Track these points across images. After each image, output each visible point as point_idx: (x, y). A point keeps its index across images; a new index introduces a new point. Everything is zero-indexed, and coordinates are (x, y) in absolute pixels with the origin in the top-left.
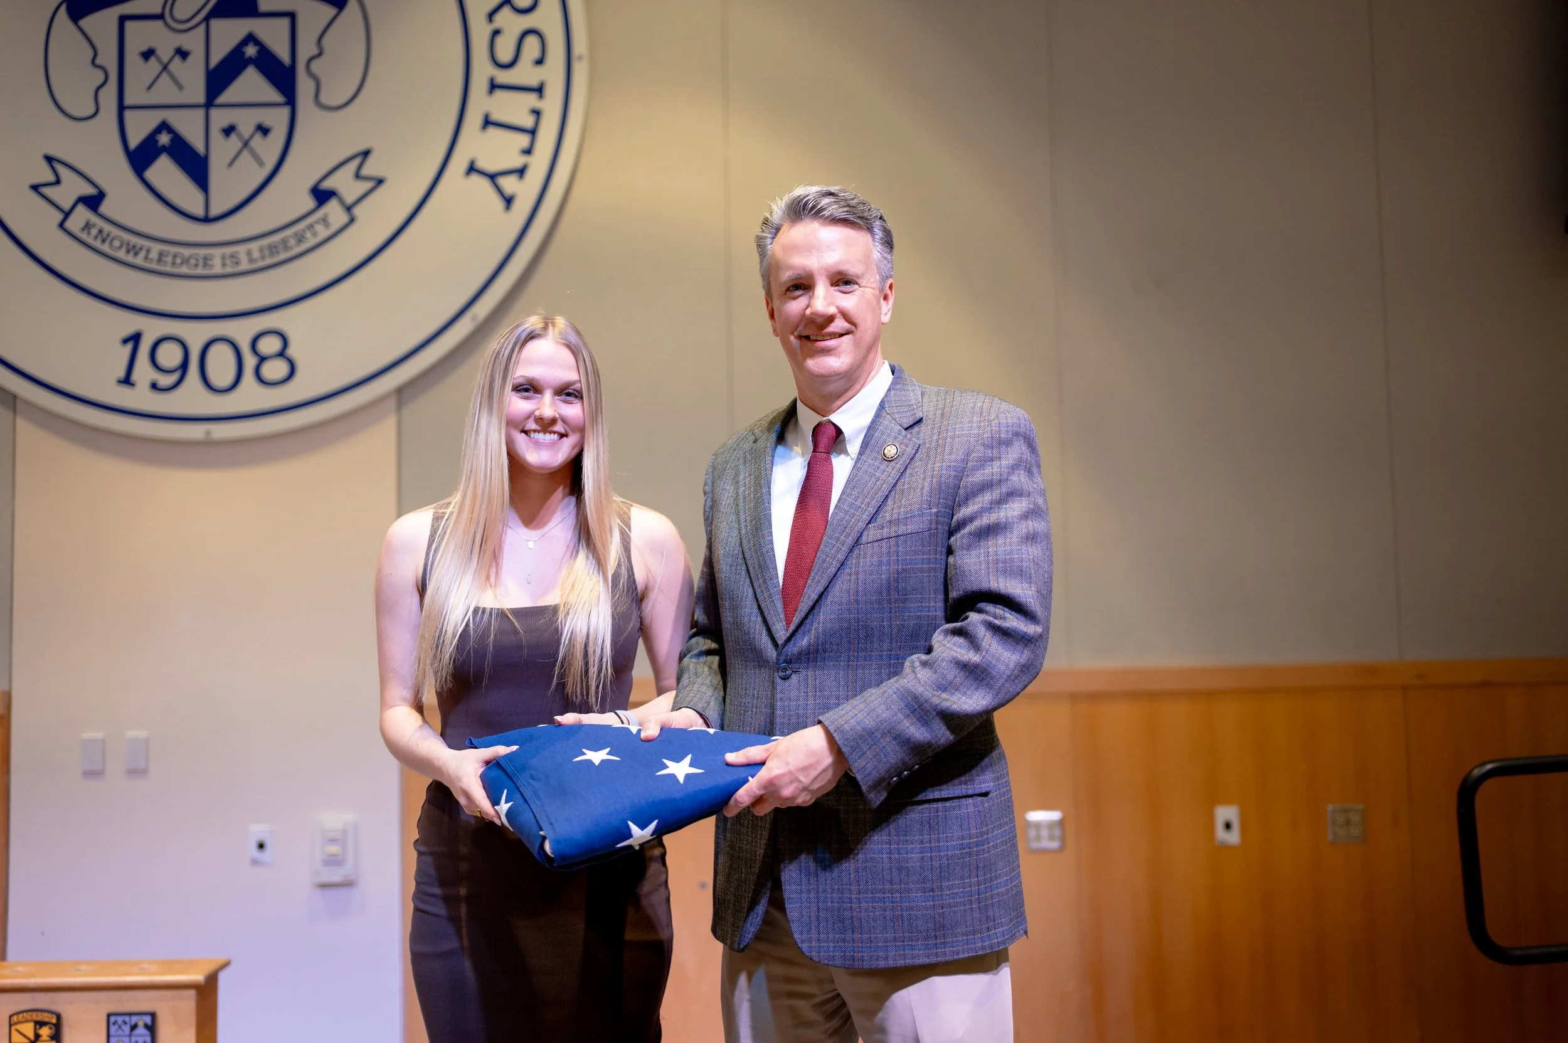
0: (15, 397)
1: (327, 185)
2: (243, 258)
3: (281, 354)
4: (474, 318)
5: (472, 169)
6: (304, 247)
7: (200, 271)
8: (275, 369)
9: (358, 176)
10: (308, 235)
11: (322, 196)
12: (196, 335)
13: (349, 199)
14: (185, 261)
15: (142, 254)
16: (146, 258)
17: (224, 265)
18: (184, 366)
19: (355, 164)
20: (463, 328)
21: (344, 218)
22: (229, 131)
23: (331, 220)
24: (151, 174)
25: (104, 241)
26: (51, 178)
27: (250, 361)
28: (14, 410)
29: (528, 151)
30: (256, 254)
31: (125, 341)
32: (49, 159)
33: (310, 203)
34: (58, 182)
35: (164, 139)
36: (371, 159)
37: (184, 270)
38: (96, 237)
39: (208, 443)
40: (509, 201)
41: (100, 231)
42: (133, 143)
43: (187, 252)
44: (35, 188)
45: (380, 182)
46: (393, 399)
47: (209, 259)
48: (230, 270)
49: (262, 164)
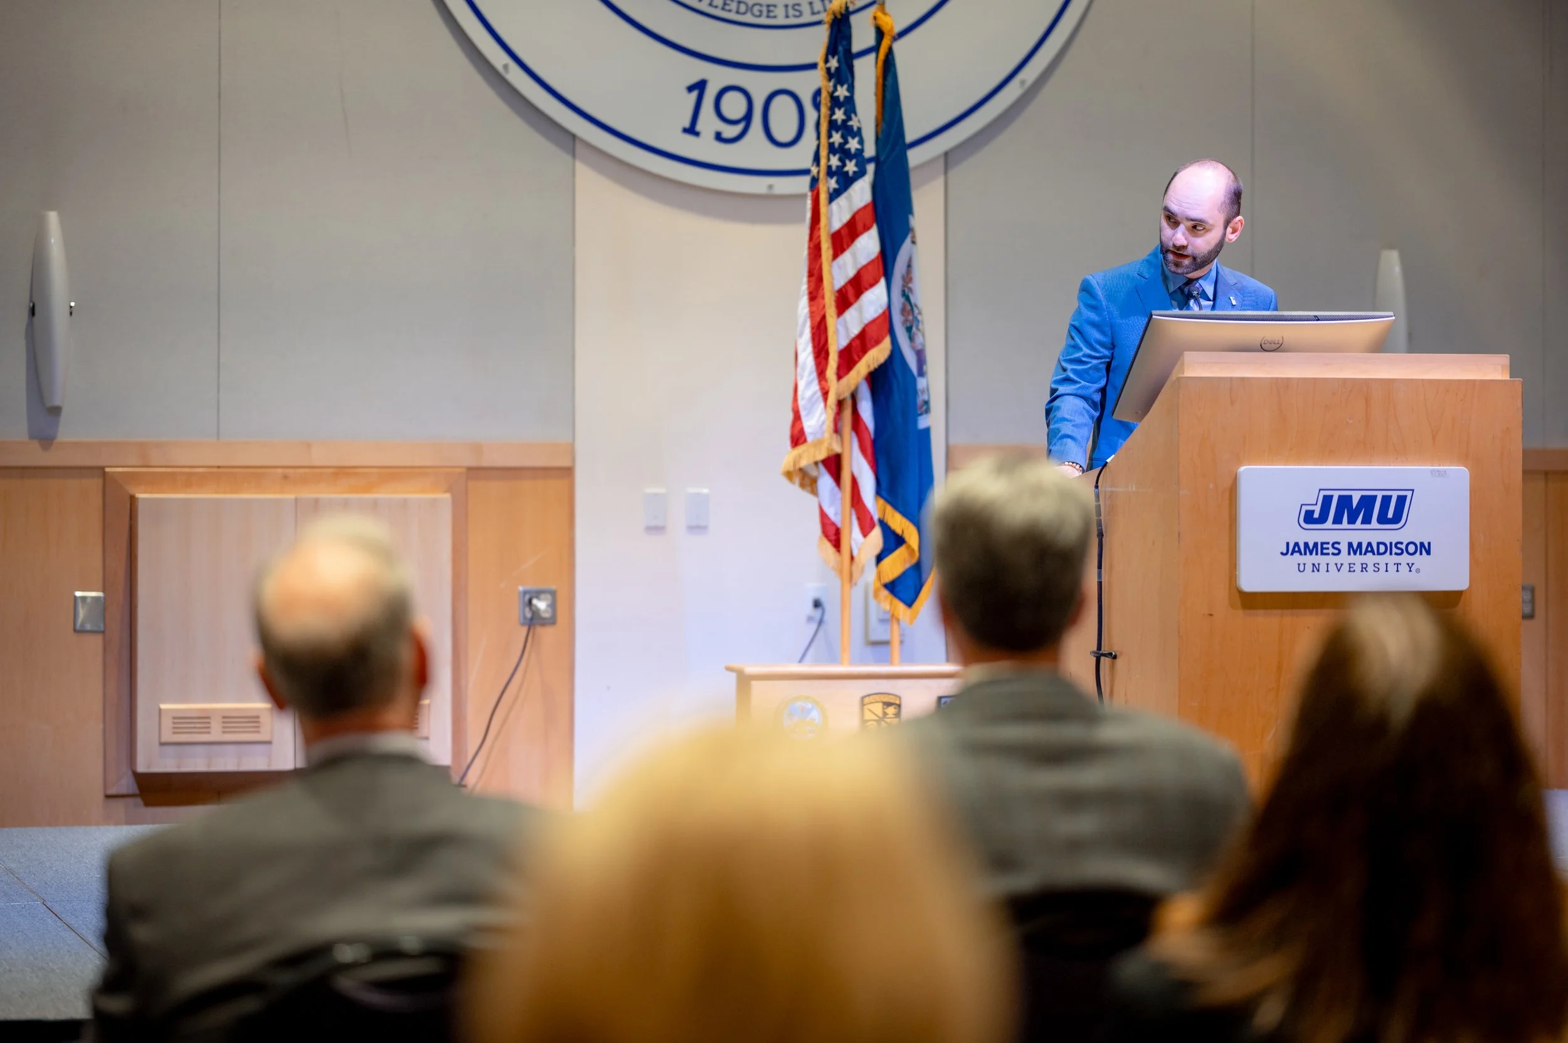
0: (574, 138)
2: (806, 9)
4: (1023, 82)
7: (763, 21)
12: (760, 85)
14: (750, 9)
15: (707, 0)
18: (748, 118)
20: (1013, 92)
27: (811, 116)
28: (574, 155)
30: (818, 6)
31: (690, 89)
37: (748, 18)
39: (769, 198)
46: (942, 161)
47: (772, 8)
48: (792, 21)
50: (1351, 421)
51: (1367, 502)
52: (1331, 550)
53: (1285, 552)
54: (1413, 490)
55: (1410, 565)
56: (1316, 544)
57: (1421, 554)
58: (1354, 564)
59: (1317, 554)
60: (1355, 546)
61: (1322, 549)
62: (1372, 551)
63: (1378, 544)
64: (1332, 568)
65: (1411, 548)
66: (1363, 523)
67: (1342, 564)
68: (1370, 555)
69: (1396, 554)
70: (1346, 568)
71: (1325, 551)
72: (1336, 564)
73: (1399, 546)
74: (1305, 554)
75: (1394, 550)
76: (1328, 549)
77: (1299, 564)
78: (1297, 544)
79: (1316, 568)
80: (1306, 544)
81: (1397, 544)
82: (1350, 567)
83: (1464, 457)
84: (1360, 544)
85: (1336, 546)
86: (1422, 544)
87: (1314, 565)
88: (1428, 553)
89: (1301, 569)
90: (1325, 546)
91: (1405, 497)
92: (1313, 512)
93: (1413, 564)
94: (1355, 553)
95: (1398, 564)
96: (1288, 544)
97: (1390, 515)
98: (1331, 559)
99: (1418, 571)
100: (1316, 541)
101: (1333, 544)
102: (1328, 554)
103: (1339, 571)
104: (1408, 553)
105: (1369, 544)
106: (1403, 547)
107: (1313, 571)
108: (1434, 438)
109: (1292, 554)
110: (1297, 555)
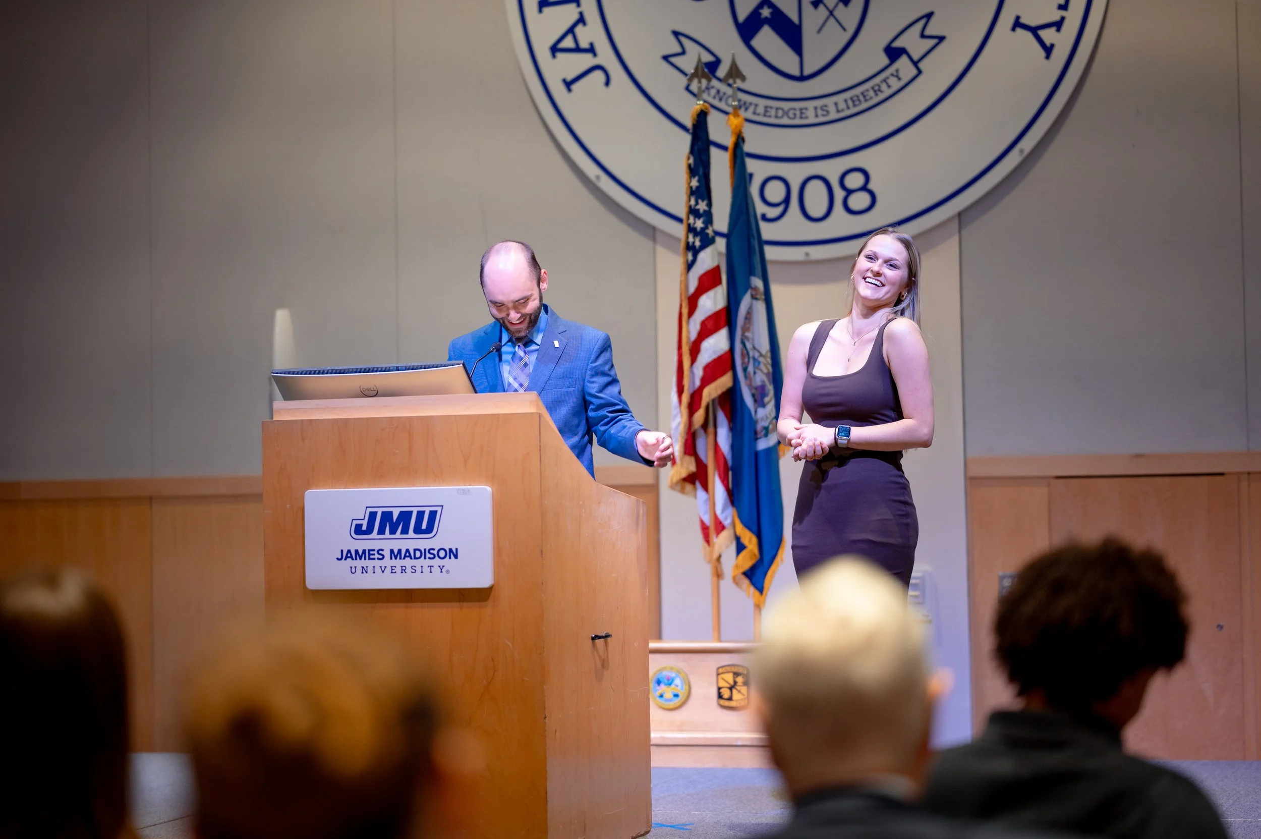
0: (654, 229)
1: (897, 44)
2: (832, 109)
3: (864, 188)
4: (1022, 151)
5: (1018, 24)
6: (882, 96)
7: (798, 121)
8: (859, 201)
9: (923, 36)
10: (884, 86)
11: (893, 53)
12: (795, 174)
13: (916, 57)
14: (786, 113)
15: (751, 109)
16: (754, 113)
17: (817, 116)
18: (787, 201)
19: (919, 26)
20: (1013, 160)
21: (914, 72)
22: (817, 3)
23: (901, 75)
24: (755, 43)
25: (721, 100)
26: (678, 49)
27: (839, 194)
28: (654, 240)
29: (1064, 7)
30: (842, 105)
32: (676, 34)
33: (885, 61)
34: (684, 52)
35: (766, 12)
36: (934, 20)
37: (785, 121)
38: (714, 98)
39: (808, 263)
40: (1048, 50)
41: (718, 92)
42: (742, 17)
43: (786, 105)
44: (666, 58)
45: (941, 39)
46: (956, 221)
47: (804, 111)
48: (821, 119)
49: (844, 29)
50: (397, 451)
51: (405, 516)
52: (377, 556)
53: (340, 557)
54: (442, 506)
55: (441, 567)
56: (364, 551)
57: (450, 558)
58: (395, 567)
59: (365, 559)
60: (396, 552)
61: (370, 554)
62: (410, 556)
63: (415, 550)
64: (378, 570)
65: (442, 554)
66: (402, 533)
67: (385, 567)
68: (408, 559)
69: (429, 558)
70: (388, 570)
71: (372, 557)
72: (381, 567)
73: (432, 551)
74: (356, 559)
75: (428, 555)
76: (374, 554)
77: (351, 567)
78: (349, 551)
79: (364, 570)
80: (357, 551)
81: (430, 550)
82: (392, 569)
83: (491, 478)
84: (400, 551)
85: (380, 552)
86: (451, 550)
87: (363, 567)
88: (456, 557)
89: (353, 571)
90: (371, 552)
91: (436, 512)
92: (361, 525)
93: (443, 566)
94: (396, 558)
95: (431, 567)
96: (342, 551)
97: (424, 526)
98: (377, 563)
99: (448, 572)
100: (364, 548)
101: (379, 550)
102: (374, 559)
103: (383, 572)
104: (440, 558)
105: (407, 551)
106: (435, 552)
107: (363, 573)
108: (465, 462)
109: (345, 559)
110: (349, 560)
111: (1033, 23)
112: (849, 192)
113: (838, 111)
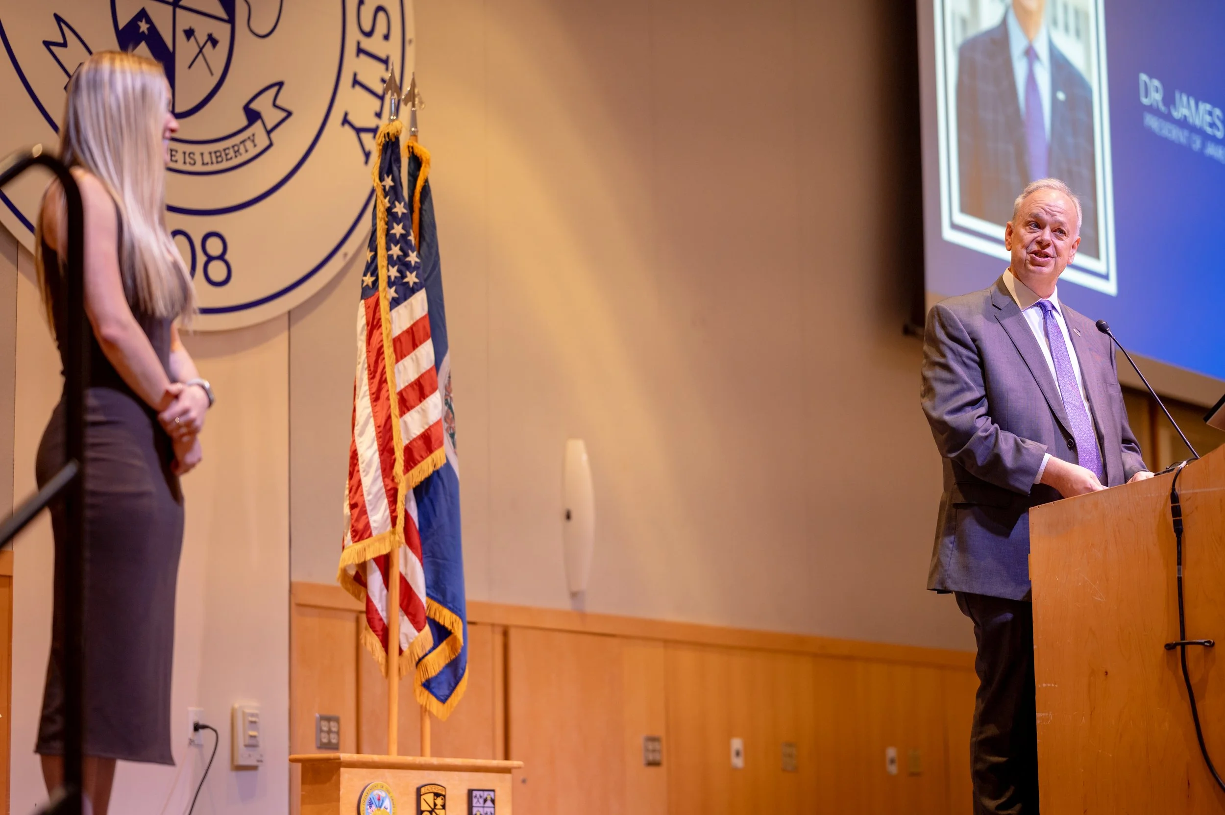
1: (255, 105)
2: (198, 158)
3: (221, 257)
5: (346, 120)
6: (240, 159)
8: (217, 270)
9: (275, 104)
10: (242, 150)
11: (253, 116)
13: (269, 125)
17: (185, 163)
19: (272, 93)
20: (338, 263)
21: (267, 142)
22: (189, 33)
23: (257, 140)
26: (60, 39)
27: (201, 259)
29: (379, 115)
30: (207, 158)
32: (58, 19)
33: (244, 122)
34: (64, 45)
35: (144, 26)
36: (282, 91)
40: (367, 155)
42: (121, 24)
44: (47, 44)
45: (289, 113)
46: (286, 318)
47: (174, 153)
48: (189, 168)
49: (212, 74)
111: (359, 124)
112: (210, 259)
113: (203, 164)
